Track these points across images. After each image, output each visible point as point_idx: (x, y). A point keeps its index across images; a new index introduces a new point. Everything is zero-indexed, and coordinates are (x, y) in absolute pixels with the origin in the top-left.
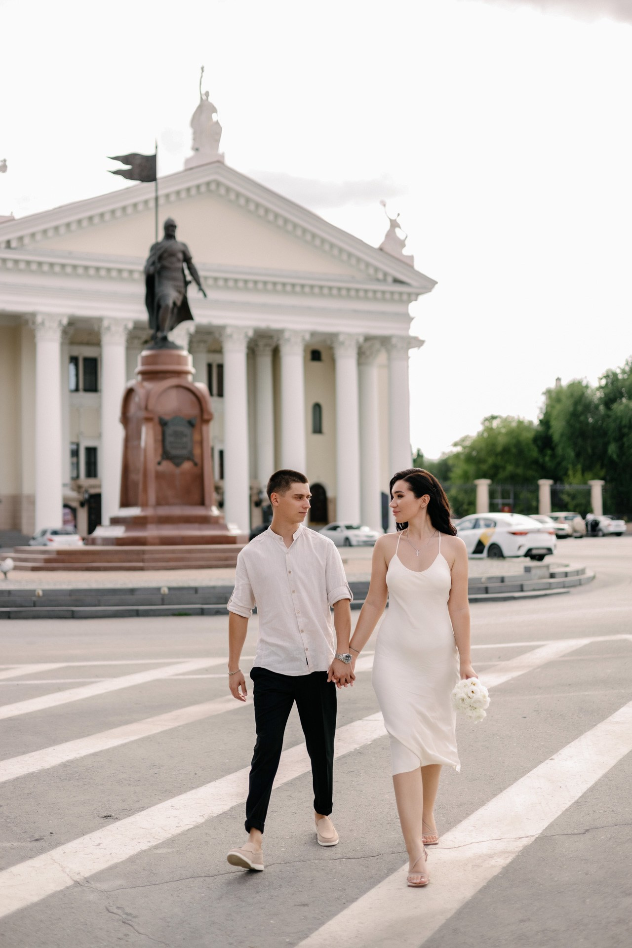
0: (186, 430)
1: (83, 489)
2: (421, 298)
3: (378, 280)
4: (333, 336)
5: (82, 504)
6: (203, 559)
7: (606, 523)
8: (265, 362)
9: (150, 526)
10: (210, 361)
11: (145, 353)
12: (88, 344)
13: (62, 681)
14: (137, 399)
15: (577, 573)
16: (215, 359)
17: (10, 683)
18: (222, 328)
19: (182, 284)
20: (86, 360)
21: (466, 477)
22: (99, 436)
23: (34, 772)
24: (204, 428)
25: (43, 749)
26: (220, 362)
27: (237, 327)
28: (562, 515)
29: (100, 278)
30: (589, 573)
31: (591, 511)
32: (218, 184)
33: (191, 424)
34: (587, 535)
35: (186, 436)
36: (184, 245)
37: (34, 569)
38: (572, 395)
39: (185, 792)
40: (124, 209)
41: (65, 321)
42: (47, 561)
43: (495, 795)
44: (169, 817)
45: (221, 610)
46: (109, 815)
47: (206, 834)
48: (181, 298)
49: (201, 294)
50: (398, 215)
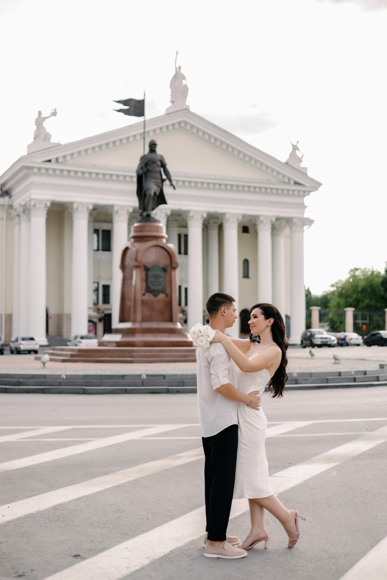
0: (162, 274)
1: (101, 311)
2: (311, 194)
3: (285, 182)
4: (257, 217)
5: (100, 320)
6: (170, 356)
8: (214, 234)
9: (137, 335)
10: (180, 232)
11: (136, 225)
12: (105, 221)
13: (68, 439)
14: (129, 253)
16: (182, 231)
17: (34, 440)
18: (187, 212)
19: (160, 181)
20: (104, 231)
21: (339, 306)
22: (111, 278)
23: (32, 514)
24: (173, 272)
25: (43, 493)
26: (186, 233)
27: (197, 212)
29: (113, 181)
32: (186, 123)
33: (164, 270)
35: (161, 277)
36: (162, 157)
37: (64, 361)
39: (138, 535)
40: (128, 138)
41: (91, 207)
42: (72, 356)
44: (123, 558)
45: (180, 390)
46: (78, 554)
47: (149, 575)
48: (159, 190)
49: (172, 188)
50: (298, 142)
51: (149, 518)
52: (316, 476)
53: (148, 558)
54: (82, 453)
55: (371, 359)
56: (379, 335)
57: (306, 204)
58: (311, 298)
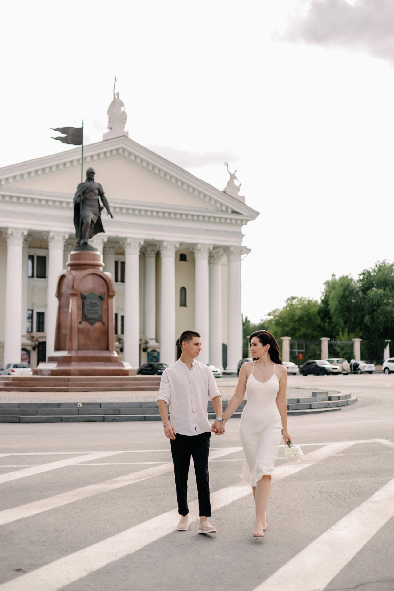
0: (98, 302)
1: (35, 339)
2: (249, 223)
3: (222, 211)
4: (194, 245)
5: (34, 349)
6: (106, 385)
7: (363, 365)
8: (151, 261)
9: (73, 363)
10: (117, 260)
11: (73, 253)
12: (40, 248)
14: (66, 281)
15: (346, 397)
16: (120, 258)
18: (125, 239)
19: (98, 210)
20: (38, 257)
22: (46, 306)
24: (110, 300)
26: (123, 261)
27: (134, 239)
28: (335, 359)
29: (49, 207)
30: (353, 397)
31: (354, 358)
32: (124, 150)
33: (101, 298)
34: (351, 373)
35: (98, 305)
36: (99, 185)
38: (342, 285)
40: (65, 164)
41: (26, 233)
42: (6, 384)
43: (292, 557)
44: (62, 571)
45: (116, 419)
46: (20, 569)
47: (87, 585)
48: (96, 218)
49: (109, 216)
50: (236, 171)
51: (86, 536)
52: (244, 497)
53: (86, 570)
54: (19, 479)
55: (305, 388)
56: (315, 364)
57: (243, 233)
58: (248, 326)
